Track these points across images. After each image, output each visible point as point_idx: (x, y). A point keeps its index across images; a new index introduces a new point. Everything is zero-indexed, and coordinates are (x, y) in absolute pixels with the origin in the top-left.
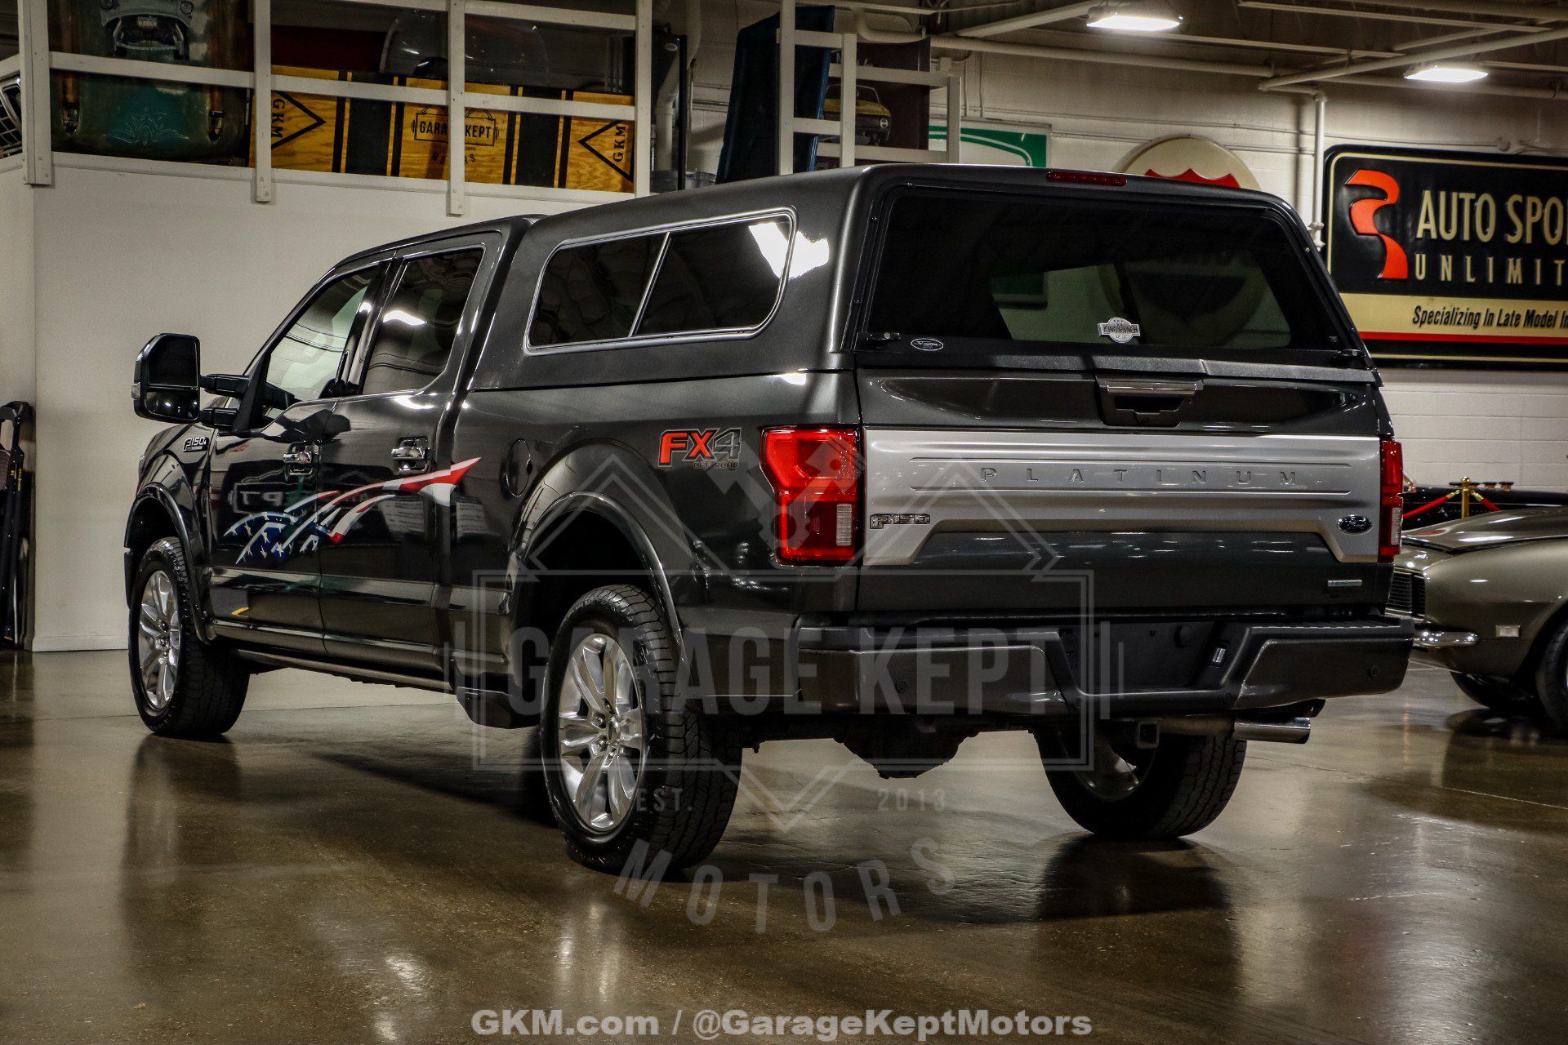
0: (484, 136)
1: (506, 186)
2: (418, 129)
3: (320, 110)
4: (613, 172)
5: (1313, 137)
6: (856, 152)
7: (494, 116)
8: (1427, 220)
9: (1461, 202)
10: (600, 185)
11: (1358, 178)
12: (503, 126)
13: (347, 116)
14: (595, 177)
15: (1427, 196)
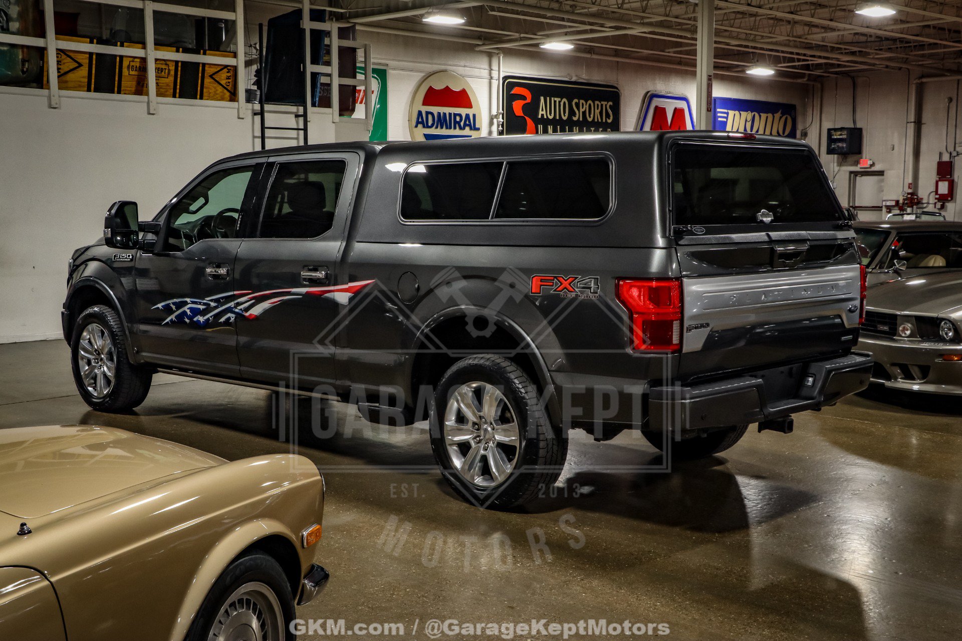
0: (163, 73)
1: (174, 99)
2: (130, 69)
3: (80, 59)
4: (226, 91)
5: (497, 72)
6: (339, 81)
7: (168, 63)
8: (542, 110)
9: (555, 102)
10: (219, 98)
11: (516, 90)
12: (172, 68)
13: (94, 62)
14: (217, 94)
15: (542, 98)
